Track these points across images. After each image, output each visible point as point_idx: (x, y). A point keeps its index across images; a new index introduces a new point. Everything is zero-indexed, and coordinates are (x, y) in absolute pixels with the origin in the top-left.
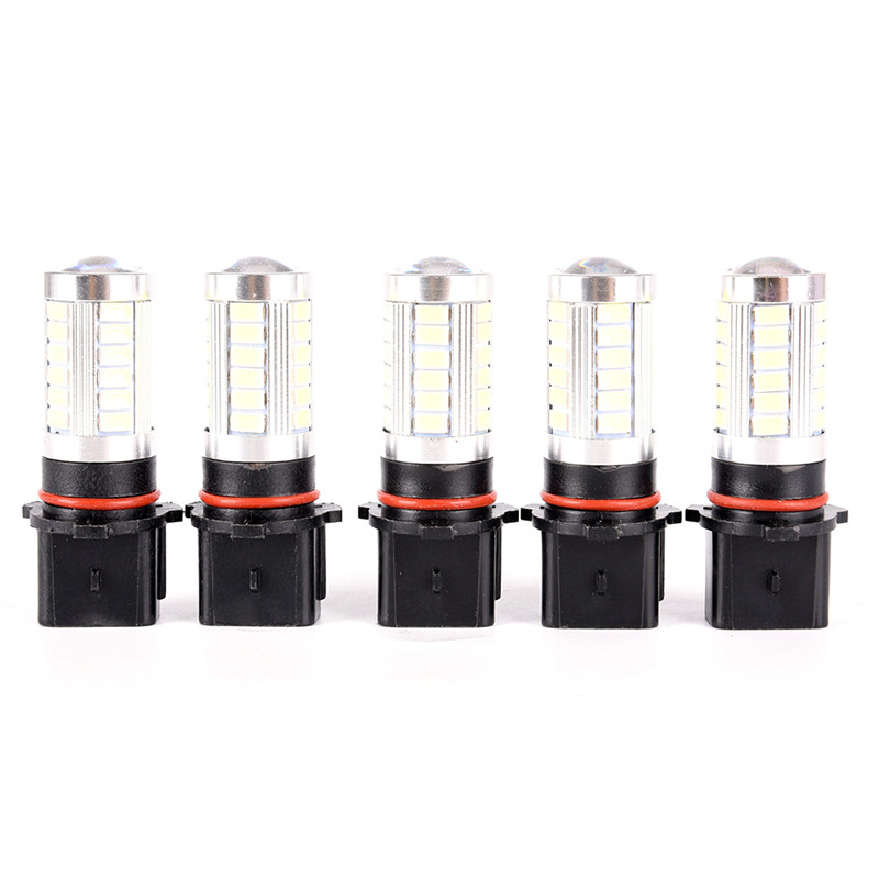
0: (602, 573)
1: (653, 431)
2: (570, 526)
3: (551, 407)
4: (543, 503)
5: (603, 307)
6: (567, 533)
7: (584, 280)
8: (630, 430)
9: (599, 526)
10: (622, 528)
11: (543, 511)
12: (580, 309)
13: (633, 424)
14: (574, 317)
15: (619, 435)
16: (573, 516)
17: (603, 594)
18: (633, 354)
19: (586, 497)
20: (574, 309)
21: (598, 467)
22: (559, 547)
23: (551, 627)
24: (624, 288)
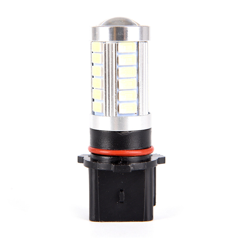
0: (122, 191)
1: (149, 113)
2: (104, 165)
3: (93, 100)
4: (90, 153)
5: (121, 44)
6: (103, 169)
7: (111, 28)
8: (136, 112)
9: (120, 164)
10: (133, 166)
11: (90, 158)
12: (109, 45)
13: (138, 109)
14: (105, 50)
15: (131, 115)
16: (106, 159)
17: (123, 202)
18: (138, 70)
19: (113, 149)
20: (105, 45)
21: (120, 132)
22: (98, 177)
23: (95, 221)
24: (133, 33)
